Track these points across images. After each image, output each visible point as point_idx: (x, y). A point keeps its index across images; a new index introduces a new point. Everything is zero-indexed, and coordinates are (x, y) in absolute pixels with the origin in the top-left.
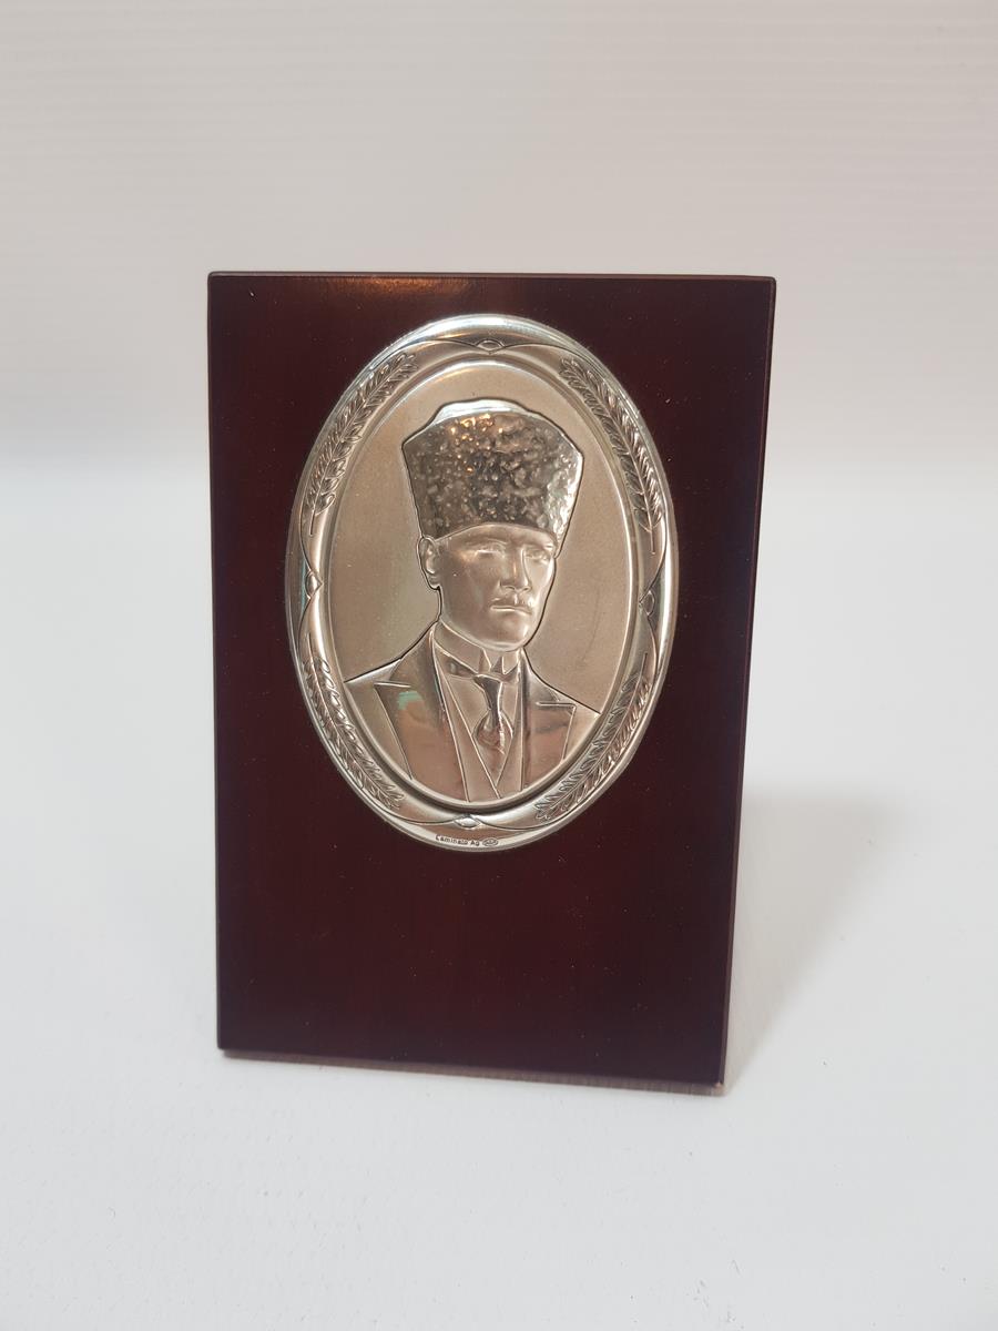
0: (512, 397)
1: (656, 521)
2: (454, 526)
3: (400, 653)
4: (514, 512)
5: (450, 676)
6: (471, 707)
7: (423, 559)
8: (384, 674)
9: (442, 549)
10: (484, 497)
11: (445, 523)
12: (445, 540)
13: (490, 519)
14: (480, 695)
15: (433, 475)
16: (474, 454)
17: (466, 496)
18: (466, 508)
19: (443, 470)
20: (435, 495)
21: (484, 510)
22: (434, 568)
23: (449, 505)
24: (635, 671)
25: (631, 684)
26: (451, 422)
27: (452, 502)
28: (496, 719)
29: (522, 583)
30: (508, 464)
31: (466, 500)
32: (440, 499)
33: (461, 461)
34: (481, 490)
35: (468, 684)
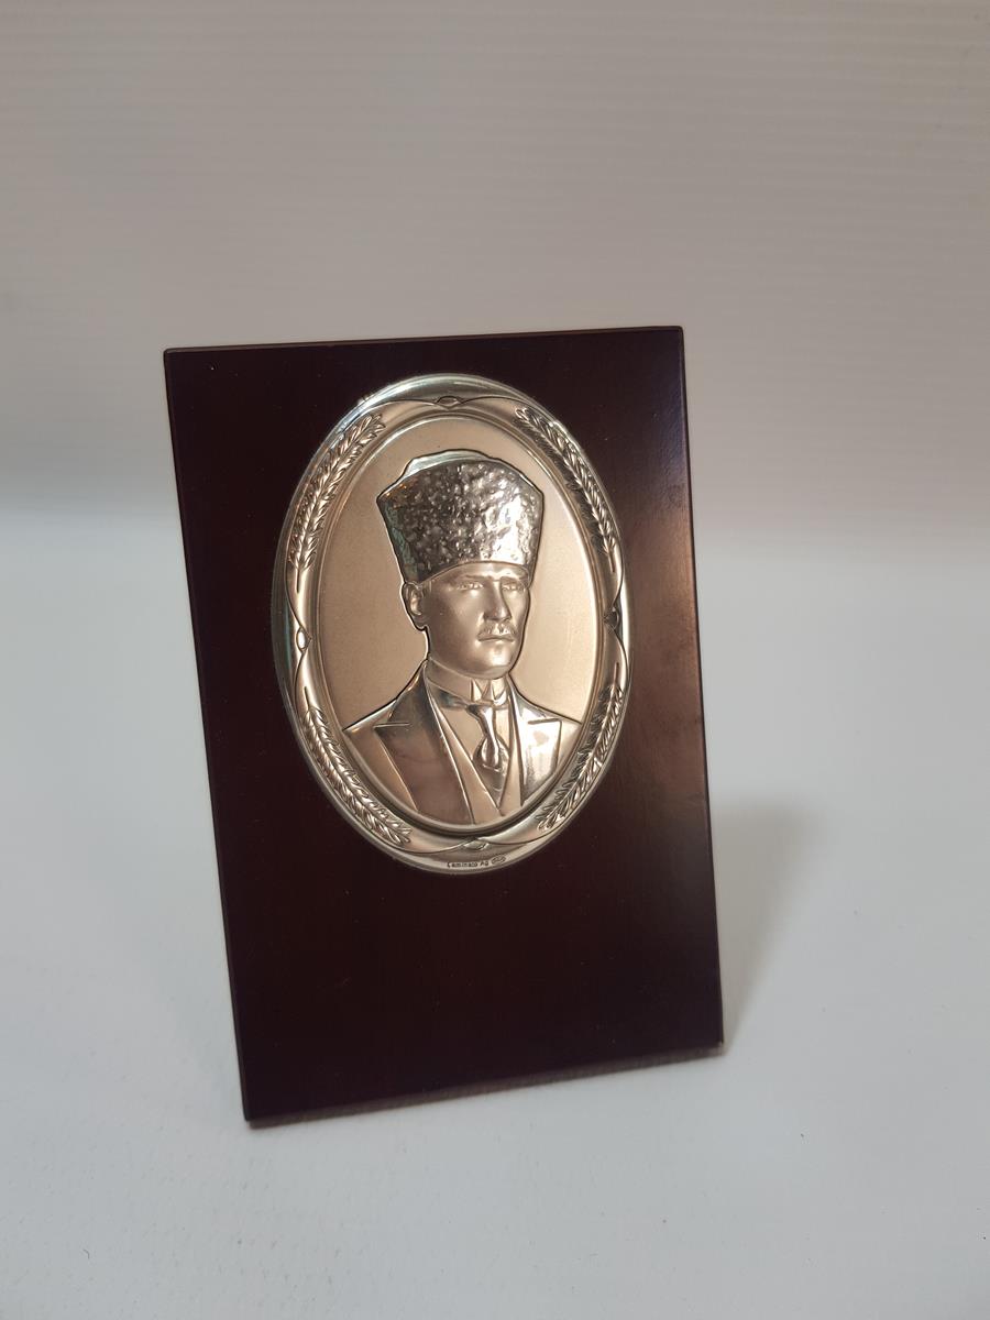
1: (611, 546)
2: (436, 569)
4: (488, 549)
5: (443, 709)
7: (407, 603)
8: (382, 716)
9: (425, 591)
10: (460, 538)
11: (427, 568)
12: (429, 583)
14: (472, 723)
15: (411, 523)
16: (447, 500)
17: (444, 539)
18: (444, 550)
19: (419, 518)
20: (414, 542)
22: (419, 609)
23: (428, 550)
24: (608, 682)
25: (606, 693)
26: (422, 474)
27: (432, 547)
28: (491, 746)
29: (503, 614)
30: (478, 506)
31: (443, 543)
32: (419, 545)
33: (436, 508)
34: (457, 532)
35: (463, 714)
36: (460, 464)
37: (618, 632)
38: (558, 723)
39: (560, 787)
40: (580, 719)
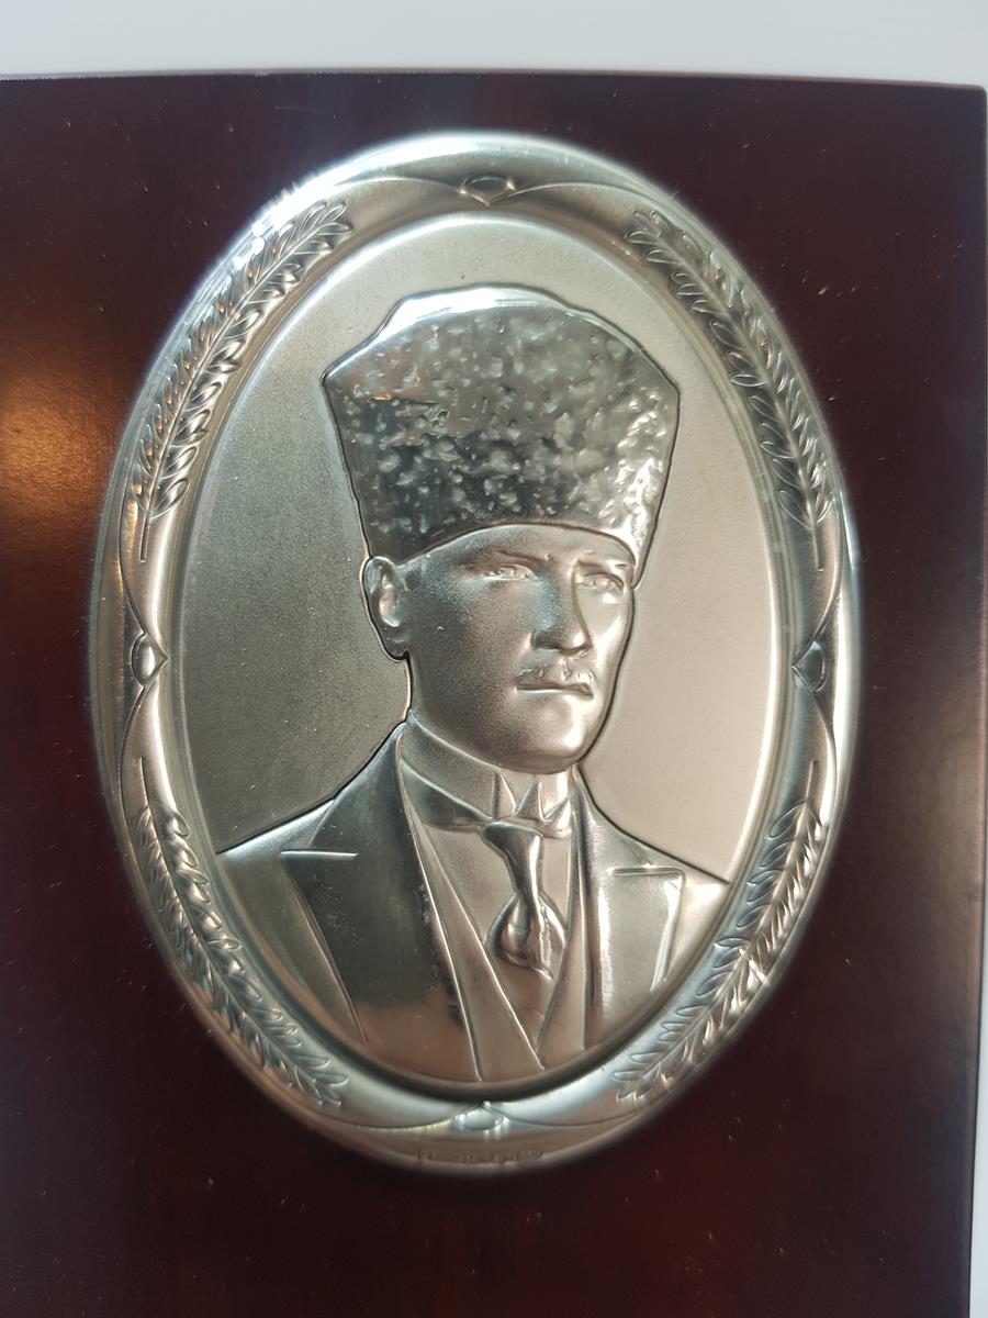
0: (539, 283)
1: (819, 514)
2: (437, 533)
3: (330, 790)
4: (552, 499)
5: (435, 832)
6: (479, 891)
7: (373, 601)
8: (300, 834)
9: (413, 579)
10: (493, 472)
11: (416, 526)
12: (419, 563)
13: (506, 515)
14: (496, 867)
15: (391, 431)
16: (472, 387)
17: (457, 472)
18: (458, 496)
20: (396, 474)
21: (494, 497)
22: (397, 615)
23: (425, 491)
24: (795, 799)
25: (787, 825)
26: (420, 331)
27: (430, 485)
28: (530, 914)
29: (578, 640)
30: (539, 407)
31: (459, 480)
32: (406, 480)
33: (446, 402)
34: (485, 457)
35: (474, 842)
36: (502, 317)
37: (821, 700)
38: (678, 881)
39: (672, 1015)
40: (728, 875)
